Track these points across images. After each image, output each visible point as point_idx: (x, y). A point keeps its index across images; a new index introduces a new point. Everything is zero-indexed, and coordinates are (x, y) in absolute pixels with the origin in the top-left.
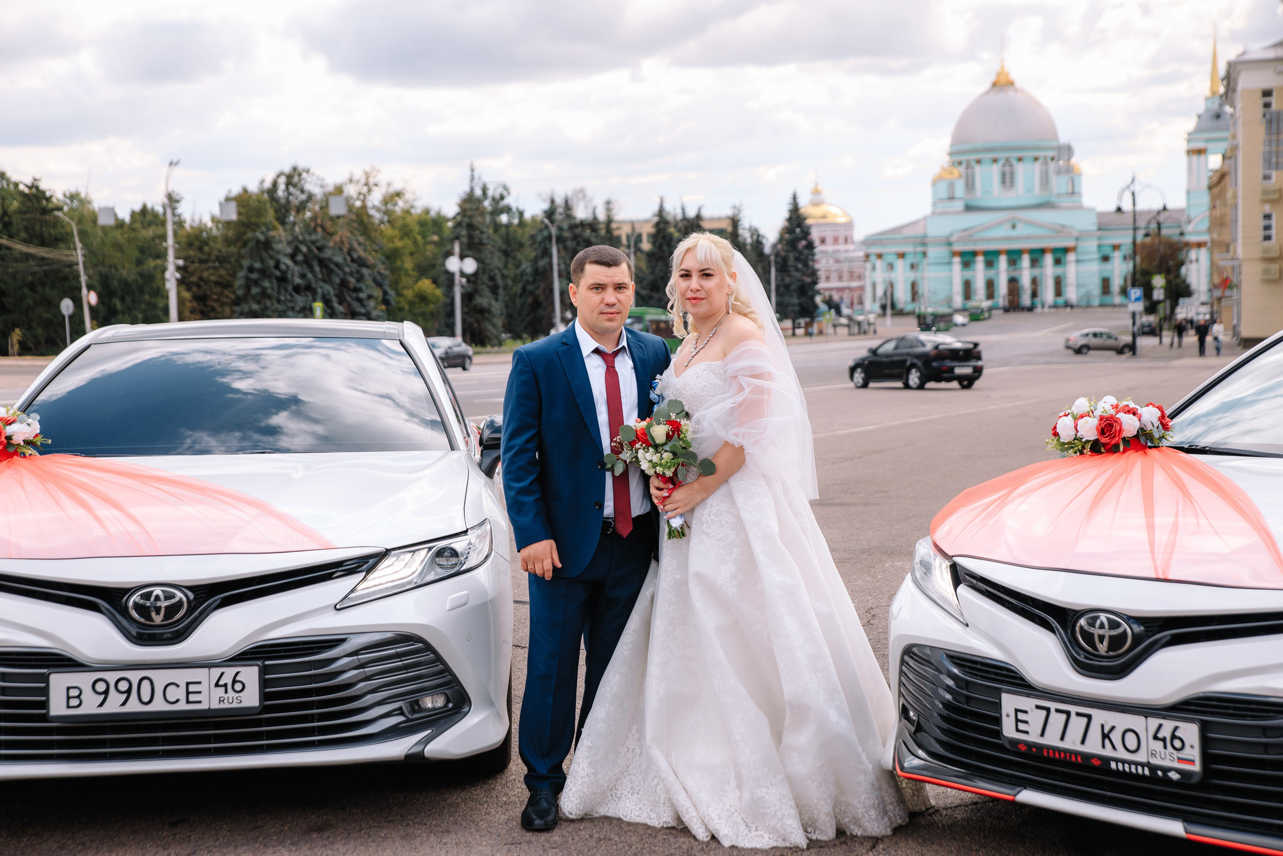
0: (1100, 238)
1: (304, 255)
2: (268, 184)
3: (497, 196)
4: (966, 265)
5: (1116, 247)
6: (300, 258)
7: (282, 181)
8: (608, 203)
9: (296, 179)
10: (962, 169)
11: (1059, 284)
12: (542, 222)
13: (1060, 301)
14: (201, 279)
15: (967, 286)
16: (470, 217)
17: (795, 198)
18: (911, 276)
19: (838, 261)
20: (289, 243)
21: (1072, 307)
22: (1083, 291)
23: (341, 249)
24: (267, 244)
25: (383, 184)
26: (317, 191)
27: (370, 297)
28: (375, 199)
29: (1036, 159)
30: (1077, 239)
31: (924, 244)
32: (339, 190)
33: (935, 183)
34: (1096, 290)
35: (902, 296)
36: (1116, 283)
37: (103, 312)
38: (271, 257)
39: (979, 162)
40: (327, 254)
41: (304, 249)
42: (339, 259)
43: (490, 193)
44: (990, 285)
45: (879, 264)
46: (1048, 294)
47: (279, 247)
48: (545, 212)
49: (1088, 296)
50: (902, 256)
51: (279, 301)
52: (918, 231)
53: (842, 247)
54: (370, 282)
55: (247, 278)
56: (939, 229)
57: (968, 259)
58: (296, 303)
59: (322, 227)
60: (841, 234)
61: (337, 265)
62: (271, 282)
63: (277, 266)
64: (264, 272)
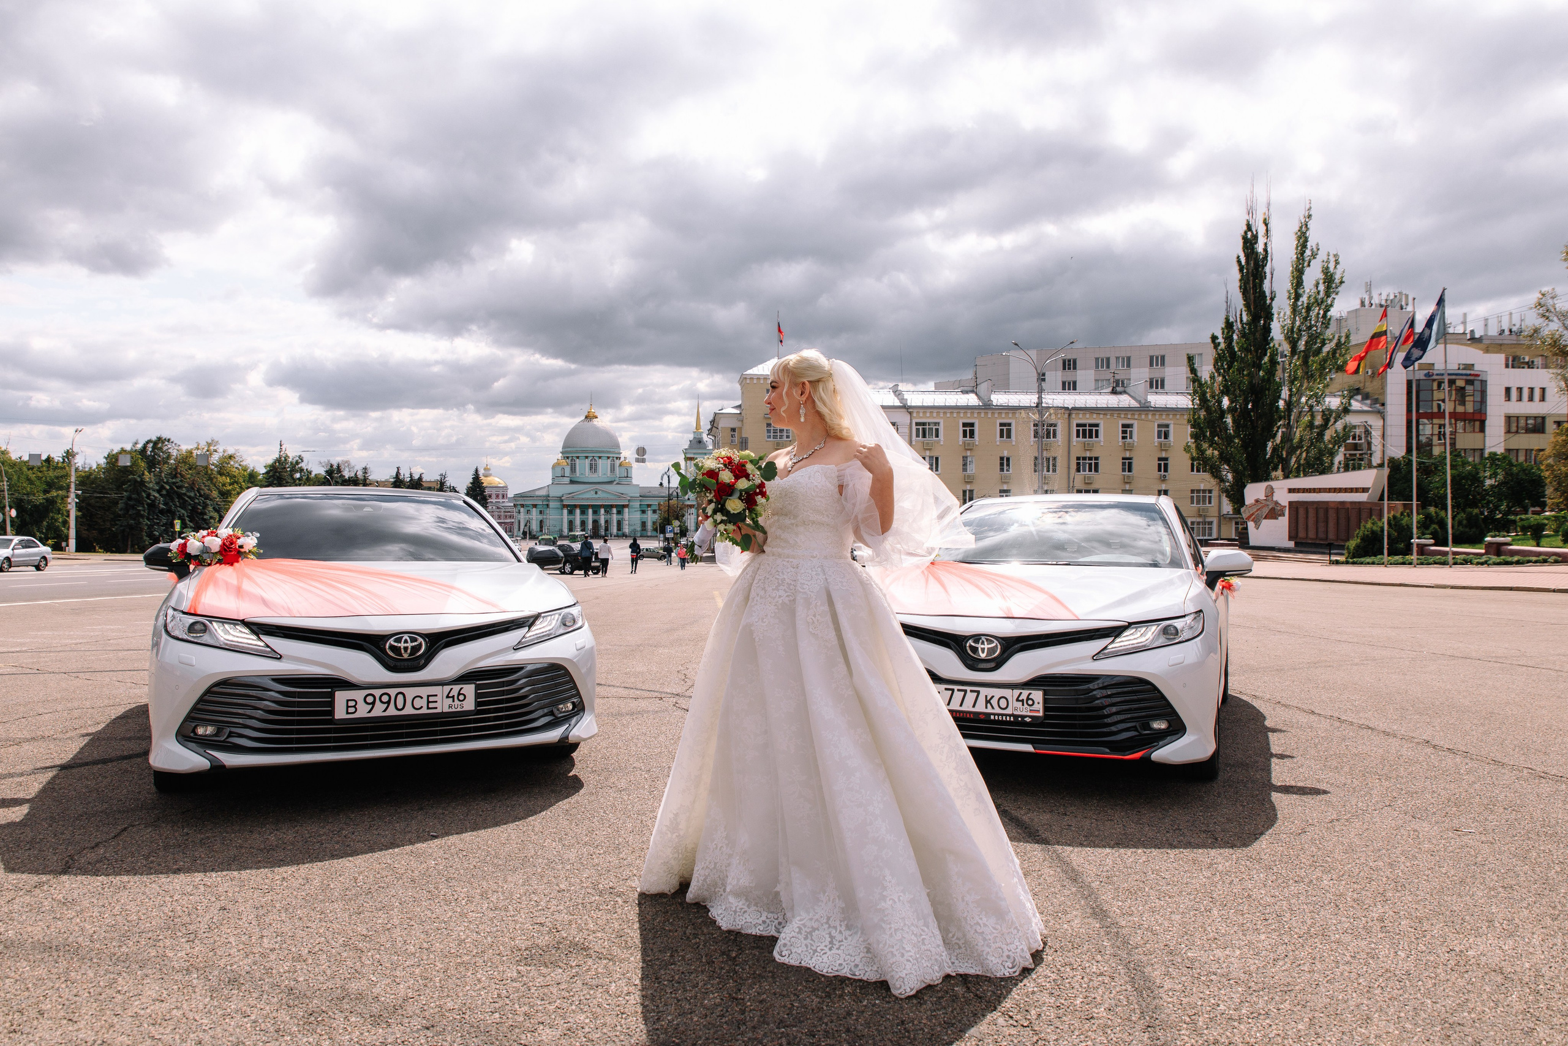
0: (641, 501)
1: (167, 491)
2: (139, 446)
3: (294, 461)
4: (571, 512)
5: (649, 506)
6: (164, 492)
7: (151, 445)
8: (365, 469)
9: (160, 445)
10: (569, 461)
11: (619, 523)
12: (325, 477)
13: (620, 533)
14: (89, 504)
15: (571, 523)
16: (279, 473)
17: (477, 470)
18: (540, 517)
19: (498, 508)
20: (157, 483)
21: (626, 536)
22: (632, 528)
23: (193, 489)
24: (142, 483)
25: (221, 450)
26: (174, 453)
27: (211, 518)
28: (215, 458)
29: (608, 458)
30: (629, 501)
31: (548, 501)
32: (190, 452)
33: (554, 467)
34: (639, 528)
35: (535, 527)
36: (649, 526)
37: (18, 521)
38: (144, 491)
39: (578, 457)
40: (184, 491)
41: (168, 487)
42: (192, 494)
43: (290, 460)
44: (583, 523)
45: (522, 510)
46: (614, 530)
47: (151, 485)
48: (327, 472)
49: (635, 531)
50: (535, 506)
51: (148, 519)
52: (543, 493)
53: (501, 501)
54: (211, 508)
55: (126, 504)
56: (557, 492)
57: (571, 509)
58: (160, 520)
59: (180, 474)
60: (501, 493)
61: (189, 497)
62: (143, 507)
63: (149, 495)
64: (140, 502)
